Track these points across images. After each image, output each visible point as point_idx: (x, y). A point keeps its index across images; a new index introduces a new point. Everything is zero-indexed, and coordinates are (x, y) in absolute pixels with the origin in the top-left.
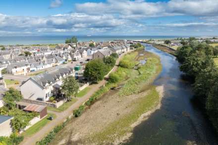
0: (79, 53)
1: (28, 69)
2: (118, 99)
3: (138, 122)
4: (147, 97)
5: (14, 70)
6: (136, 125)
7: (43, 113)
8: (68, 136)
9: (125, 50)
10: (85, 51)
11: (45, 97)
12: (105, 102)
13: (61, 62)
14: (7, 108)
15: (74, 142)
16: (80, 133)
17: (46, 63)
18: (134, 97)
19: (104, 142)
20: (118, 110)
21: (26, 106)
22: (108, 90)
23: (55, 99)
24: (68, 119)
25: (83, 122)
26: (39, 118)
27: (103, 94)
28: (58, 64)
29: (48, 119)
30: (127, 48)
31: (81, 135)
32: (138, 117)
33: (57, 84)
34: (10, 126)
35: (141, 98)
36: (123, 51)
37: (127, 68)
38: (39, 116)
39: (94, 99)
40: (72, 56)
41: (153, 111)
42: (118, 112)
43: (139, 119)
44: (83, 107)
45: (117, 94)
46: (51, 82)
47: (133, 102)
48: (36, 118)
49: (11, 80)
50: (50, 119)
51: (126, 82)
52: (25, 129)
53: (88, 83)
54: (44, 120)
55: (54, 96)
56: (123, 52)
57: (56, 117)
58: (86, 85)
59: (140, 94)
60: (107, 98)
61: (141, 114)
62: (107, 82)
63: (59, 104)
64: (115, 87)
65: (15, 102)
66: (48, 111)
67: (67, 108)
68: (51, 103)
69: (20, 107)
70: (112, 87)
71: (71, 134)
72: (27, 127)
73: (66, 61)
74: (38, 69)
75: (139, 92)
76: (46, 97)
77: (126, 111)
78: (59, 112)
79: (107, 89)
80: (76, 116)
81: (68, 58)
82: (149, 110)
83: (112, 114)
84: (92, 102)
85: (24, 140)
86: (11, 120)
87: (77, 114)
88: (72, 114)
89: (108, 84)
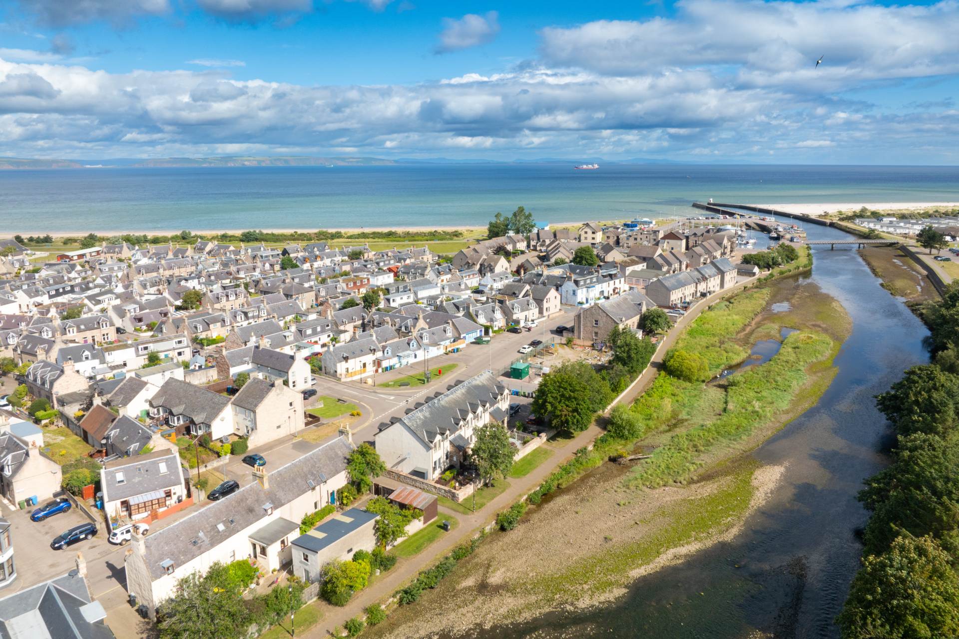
0: (530, 298)
1: (378, 363)
2: (621, 497)
3: (652, 566)
4: (712, 500)
5: (341, 367)
6: (645, 573)
7: (430, 511)
8: (481, 571)
9: (713, 284)
10: (553, 293)
11: (431, 470)
12: (582, 500)
13: (471, 338)
14: (354, 489)
15: (492, 586)
16: (508, 570)
17: (426, 341)
18: (669, 495)
19: (557, 596)
20: (610, 529)
21: (393, 491)
22: (599, 463)
23: (454, 478)
24: (482, 532)
25: (517, 544)
26: (422, 522)
27: (583, 473)
28: (461, 345)
29: (440, 527)
30: (722, 273)
31: (509, 574)
32: (658, 553)
33: (460, 437)
34: (374, 531)
35: (691, 502)
36: (702, 287)
37: (688, 379)
38: (422, 518)
39: (554, 488)
40: (507, 313)
41: (709, 543)
42: (607, 534)
43: (657, 560)
44: (521, 506)
45: (623, 478)
46: (448, 432)
47: (662, 511)
48: (416, 521)
49: (339, 400)
50: (445, 527)
51: (665, 438)
52: (396, 543)
53: (543, 435)
54: (430, 529)
55: (451, 468)
56: (703, 295)
57: (456, 524)
58: (539, 442)
59: (694, 486)
60: (591, 487)
61: (668, 548)
62: (602, 434)
63: (466, 492)
64: (621, 456)
65: (371, 479)
66: (440, 509)
67: (482, 505)
68: (447, 488)
69: (378, 490)
70: (613, 454)
71: (488, 568)
72: (399, 540)
73: (487, 333)
74: (404, 361)
75: (692, 482)
76: (434, 469)
77: (631, 533)
78: (464, 513)
79: (597, 460)
80: (503, 529)
81: (492, 320)
82: (696, 539)
83: (593, 537)
84: (546, 496)
85: (397, 565)
86: (377, 522)
87: (506, 524)
88: (494, 522)
89: (603, 440)
